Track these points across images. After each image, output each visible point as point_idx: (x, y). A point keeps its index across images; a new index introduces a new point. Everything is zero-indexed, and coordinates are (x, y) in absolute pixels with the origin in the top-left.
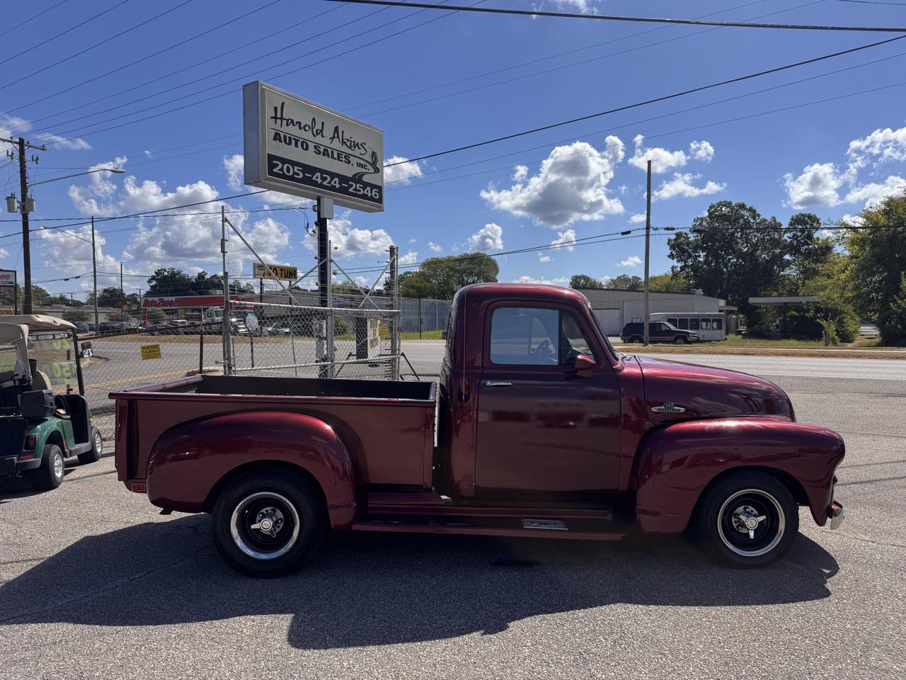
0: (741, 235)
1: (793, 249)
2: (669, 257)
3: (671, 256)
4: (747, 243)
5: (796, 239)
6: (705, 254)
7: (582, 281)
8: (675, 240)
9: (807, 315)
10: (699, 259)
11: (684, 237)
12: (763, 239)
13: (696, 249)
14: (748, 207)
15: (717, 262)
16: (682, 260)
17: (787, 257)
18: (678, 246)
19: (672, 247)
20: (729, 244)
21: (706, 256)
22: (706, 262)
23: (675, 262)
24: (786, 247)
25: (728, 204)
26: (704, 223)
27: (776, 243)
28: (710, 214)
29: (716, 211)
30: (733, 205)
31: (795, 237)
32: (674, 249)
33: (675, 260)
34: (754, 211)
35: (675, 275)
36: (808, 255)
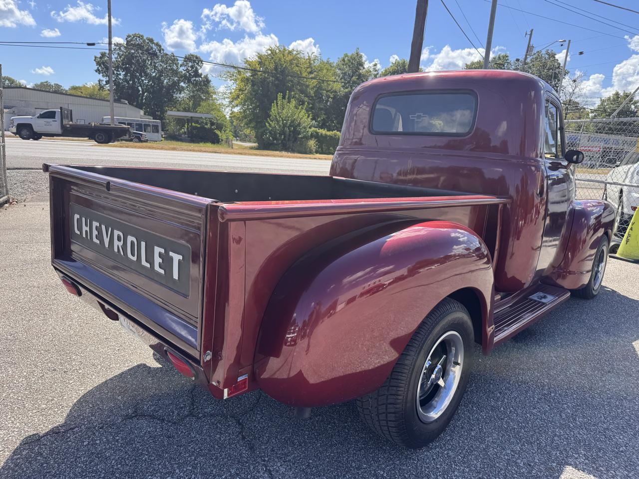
0: (151, 63)
1: (187, 79)
2: (96, 71)
3: (98, 71)
4: (155, 69)
5: (188, 72)
6: (124, 73)
7: (7, 82)
8: (101, 58)
9: (206, 126)
10: (120, 77)
11: (108, 57)
12: (166, 68)
13: (117, 68)
14: (155, 42)
15: (134, 82)
16: (107, 76)
17: (182, 84)
18: (103, 63)
19: (98, 64)
20: (142, 69)
21: (125, 75)
22: (125, 80)
23: (100, 76)
24: (181, 77)
25: (141, 37)
26: (122, 49)
27: (175, 73)
28: (128, 42)
29: (131, 40)
30: (145, 38)
31: (187, 70)
32: (100, 65)
33: (101, 74)
34: (160, 46)
35: (101, 88)
36: (196, 84)
